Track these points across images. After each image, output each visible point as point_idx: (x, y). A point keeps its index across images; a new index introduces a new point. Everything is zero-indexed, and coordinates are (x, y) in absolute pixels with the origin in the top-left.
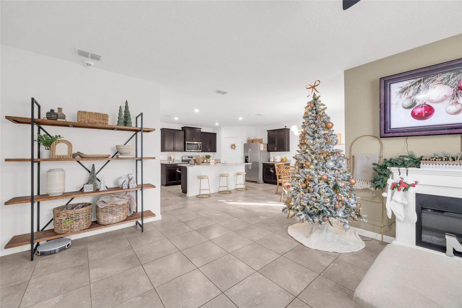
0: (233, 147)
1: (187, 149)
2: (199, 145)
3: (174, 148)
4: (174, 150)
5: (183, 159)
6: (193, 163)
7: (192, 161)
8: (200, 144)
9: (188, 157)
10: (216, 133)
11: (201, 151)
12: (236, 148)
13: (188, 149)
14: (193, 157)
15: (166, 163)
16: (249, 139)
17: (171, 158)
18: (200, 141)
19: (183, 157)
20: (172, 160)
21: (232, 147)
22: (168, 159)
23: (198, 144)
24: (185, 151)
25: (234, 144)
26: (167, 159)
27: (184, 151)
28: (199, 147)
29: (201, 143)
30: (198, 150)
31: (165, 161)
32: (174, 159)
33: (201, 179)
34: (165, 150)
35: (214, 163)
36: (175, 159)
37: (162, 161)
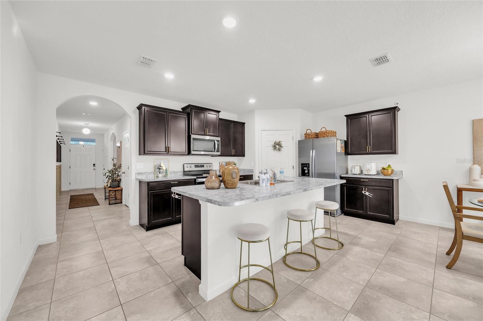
0: (277, 146)
1: (193, 151)
2: (216, 142)
3: (166, 147)
4: (167, 151)
5: (185, 170)
6: (216, 185)
7: (214, 178)
8: (218, 141)
9: (196, 166)
10: (245, 123)
11: (219, 153)
12: (282, 149)
13: (195, 149)
14: (205, 165)
15: (151, 178)
16: (309, 132)
17: (160, 169)
18: (217, 135)
19: (185, 165)
20: (162, 172)
21: (275, 147)
22: (155, 171)
23: (214, 141)
24: (189, 153)
25: (280, 142)
26: (152, 170)
27: (187, 153)
28: (216, 146)
29: (219, 139)
30: (214, 151)
31: (149, 173)
32: (166, 170)
33: (249, 242)
34: (146, 152)
35: (269, 184)
36: (170, 170)
37: (141, 174)
